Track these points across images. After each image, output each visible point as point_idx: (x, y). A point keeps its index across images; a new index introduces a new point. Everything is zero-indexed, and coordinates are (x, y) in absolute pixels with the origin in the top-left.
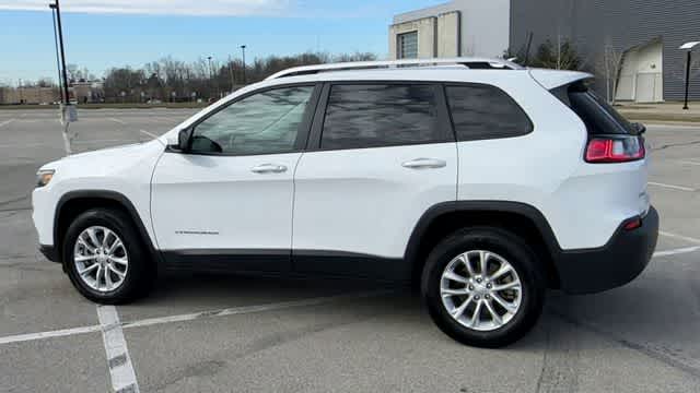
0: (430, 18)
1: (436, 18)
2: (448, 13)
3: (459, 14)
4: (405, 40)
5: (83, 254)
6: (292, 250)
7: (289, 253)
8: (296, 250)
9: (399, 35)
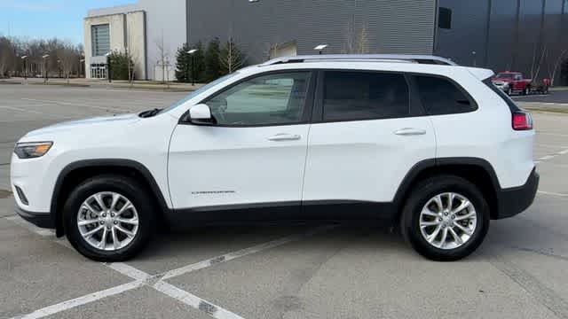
0: (119, 14)
1: (125, 16)
2: (135, 12)
3: (145, 13)
4: (99, 30)
5: (85, 218)
6: (302, 201)
7: (299, 204)
8: (305, 202)
9: (93, 26)
